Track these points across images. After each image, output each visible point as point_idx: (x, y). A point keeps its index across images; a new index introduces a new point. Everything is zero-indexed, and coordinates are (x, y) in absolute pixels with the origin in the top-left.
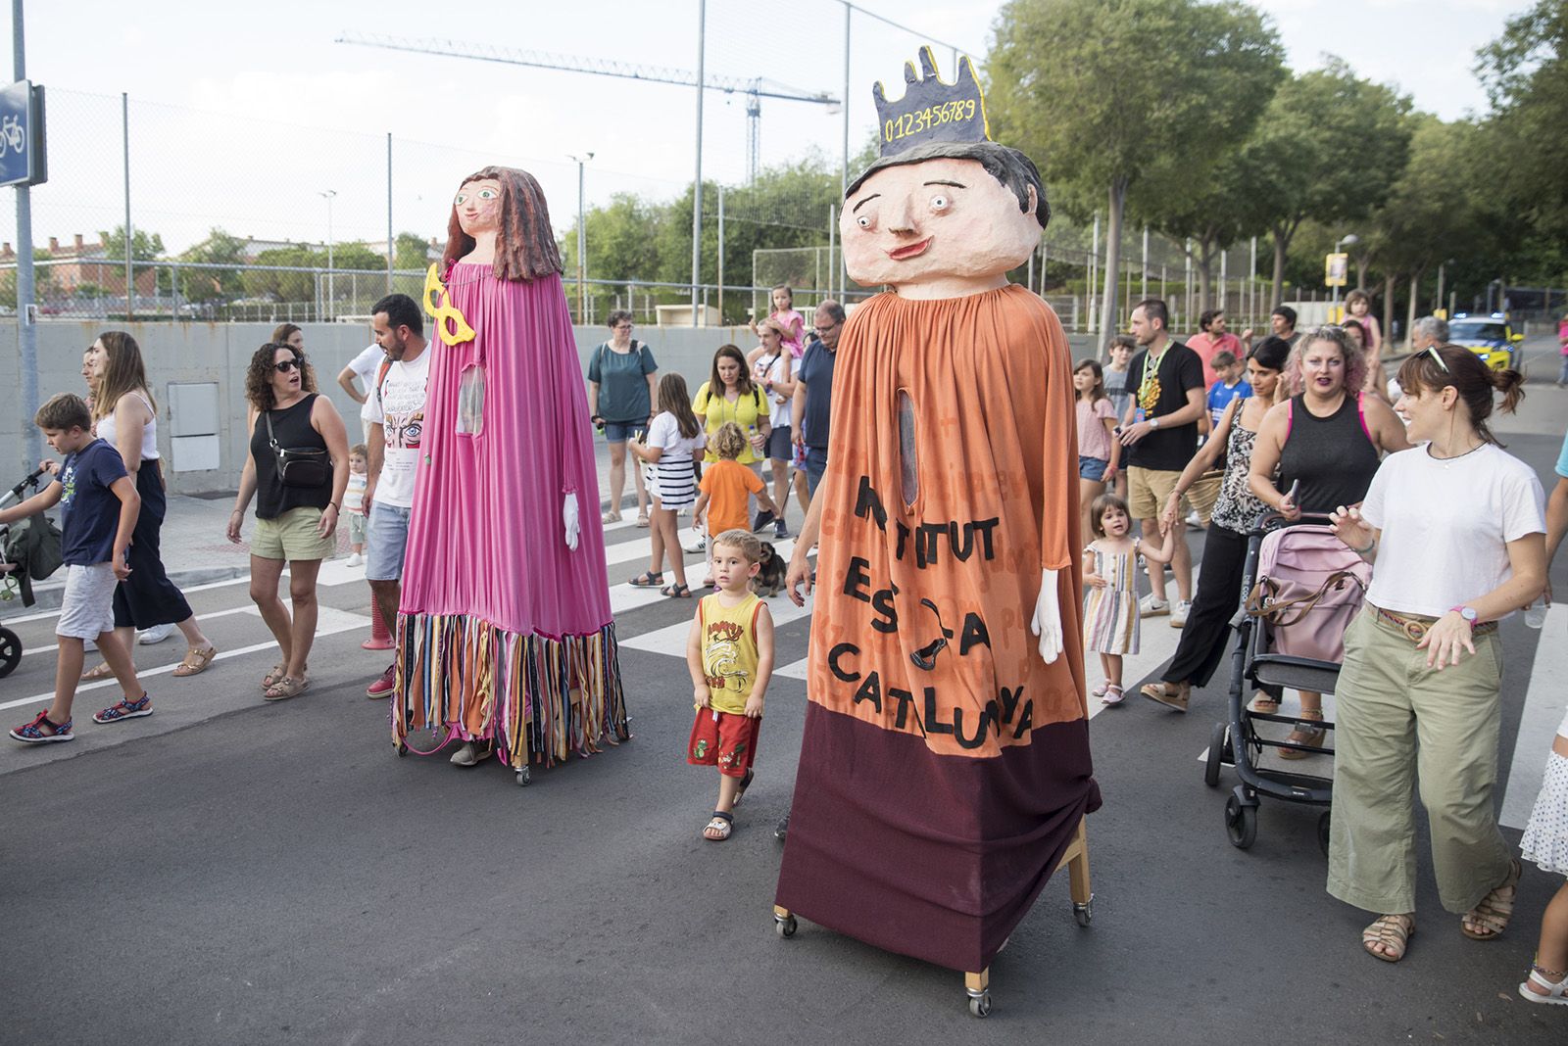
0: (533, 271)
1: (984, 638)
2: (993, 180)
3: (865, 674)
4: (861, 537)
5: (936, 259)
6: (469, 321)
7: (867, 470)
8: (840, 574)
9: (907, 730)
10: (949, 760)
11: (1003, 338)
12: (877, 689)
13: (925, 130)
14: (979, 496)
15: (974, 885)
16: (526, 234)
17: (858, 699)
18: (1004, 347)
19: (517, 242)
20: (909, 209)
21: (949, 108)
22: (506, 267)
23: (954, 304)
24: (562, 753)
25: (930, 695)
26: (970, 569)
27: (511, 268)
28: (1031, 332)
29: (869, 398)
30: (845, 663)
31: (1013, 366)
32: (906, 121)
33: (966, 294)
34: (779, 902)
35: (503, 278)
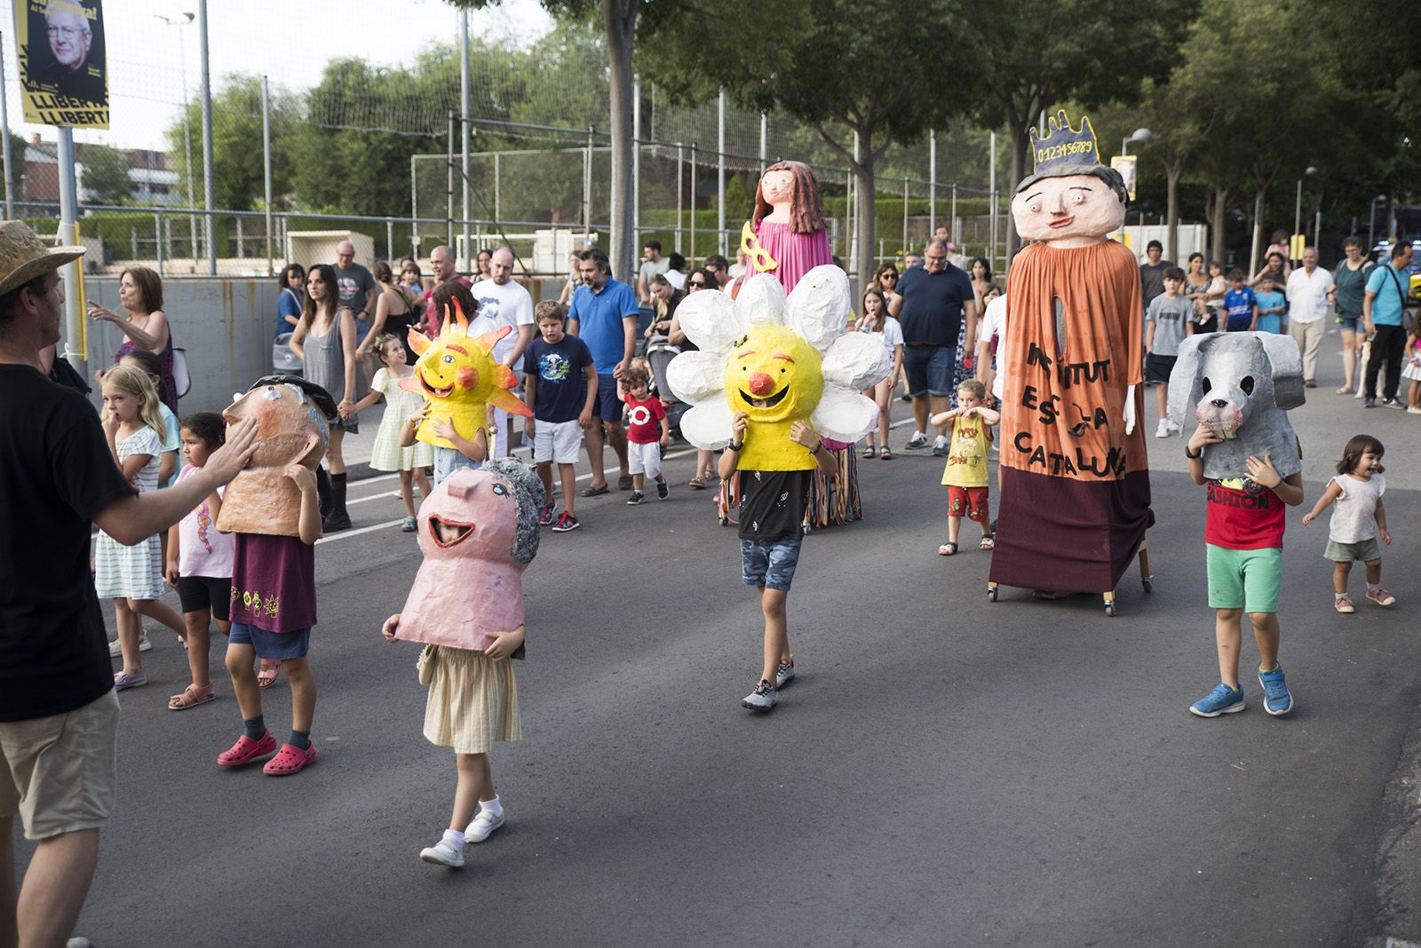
0: (813, 227)
1: (1105, 420)
2: (1105, 186)
3: (1035, 448)
4: (1030, 376)
5: (1076, 227)
6: (772, 256)
7: (1034, 339)
8: (1020, 395)
9: (1060, 475)
10: (1090, 485)
11: (1111, 268)
12: (1042, 454)
13: (1063, 156)
14: (1100, 349)
15: (1107, 547)
16: (808, 204)
17: (1031, 462)
18: (1112, 272)
19: (803, 210)
20: (1061, 201)
21: (1077, 145)
22: (797, 225)
23: (1084, 250)
24: (825, 523)
25: (1079, 451)
26: (1096, 386)
27: (800, 226)
28: (1125, 264)
29: (1037, 301)
30: (1023, 443)
31: (1117, 283)
32: (1051, 151)
33: (1089, 245)
34: (991, 581)
35: (796, 231)
